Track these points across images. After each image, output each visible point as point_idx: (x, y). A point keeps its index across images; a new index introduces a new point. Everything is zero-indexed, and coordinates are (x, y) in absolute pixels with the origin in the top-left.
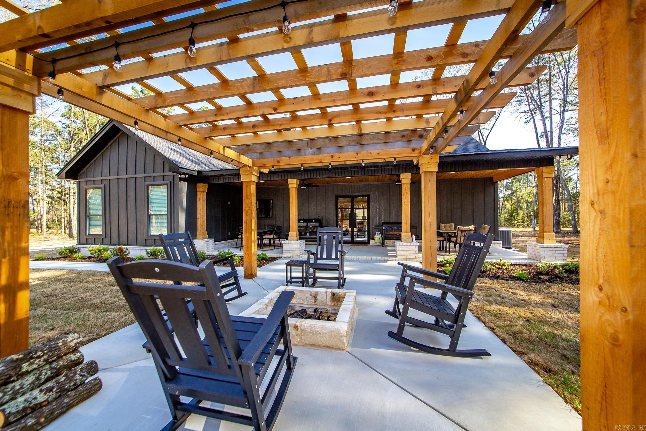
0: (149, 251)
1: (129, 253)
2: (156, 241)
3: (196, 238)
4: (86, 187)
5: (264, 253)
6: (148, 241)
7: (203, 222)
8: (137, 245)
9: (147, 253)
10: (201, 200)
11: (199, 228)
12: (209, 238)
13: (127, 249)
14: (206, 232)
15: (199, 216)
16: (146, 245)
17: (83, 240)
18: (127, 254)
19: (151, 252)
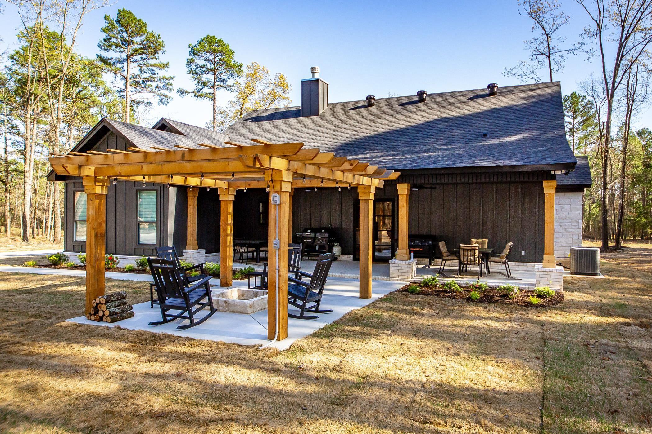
0: (138, 261)
1: (119, 262)
2: (145, 250)
3: (185, 249)
4: (74, 189)
5: (252, 266)
6: (136, 251)
7: (194, 230)
8: (125, 254)
9: (137, 263)
10: (192, 206)
11: (189, 237)
12: (199, 248)
13: (117, 258)
14: (197, 242)
15: (189, 223)
16: (135, 255)
17: (70, 247)
18: (117, 264)
19: (140, 262)
